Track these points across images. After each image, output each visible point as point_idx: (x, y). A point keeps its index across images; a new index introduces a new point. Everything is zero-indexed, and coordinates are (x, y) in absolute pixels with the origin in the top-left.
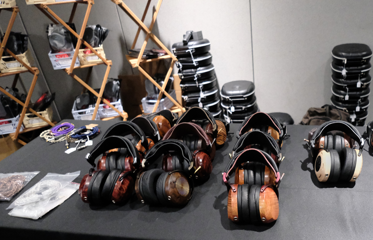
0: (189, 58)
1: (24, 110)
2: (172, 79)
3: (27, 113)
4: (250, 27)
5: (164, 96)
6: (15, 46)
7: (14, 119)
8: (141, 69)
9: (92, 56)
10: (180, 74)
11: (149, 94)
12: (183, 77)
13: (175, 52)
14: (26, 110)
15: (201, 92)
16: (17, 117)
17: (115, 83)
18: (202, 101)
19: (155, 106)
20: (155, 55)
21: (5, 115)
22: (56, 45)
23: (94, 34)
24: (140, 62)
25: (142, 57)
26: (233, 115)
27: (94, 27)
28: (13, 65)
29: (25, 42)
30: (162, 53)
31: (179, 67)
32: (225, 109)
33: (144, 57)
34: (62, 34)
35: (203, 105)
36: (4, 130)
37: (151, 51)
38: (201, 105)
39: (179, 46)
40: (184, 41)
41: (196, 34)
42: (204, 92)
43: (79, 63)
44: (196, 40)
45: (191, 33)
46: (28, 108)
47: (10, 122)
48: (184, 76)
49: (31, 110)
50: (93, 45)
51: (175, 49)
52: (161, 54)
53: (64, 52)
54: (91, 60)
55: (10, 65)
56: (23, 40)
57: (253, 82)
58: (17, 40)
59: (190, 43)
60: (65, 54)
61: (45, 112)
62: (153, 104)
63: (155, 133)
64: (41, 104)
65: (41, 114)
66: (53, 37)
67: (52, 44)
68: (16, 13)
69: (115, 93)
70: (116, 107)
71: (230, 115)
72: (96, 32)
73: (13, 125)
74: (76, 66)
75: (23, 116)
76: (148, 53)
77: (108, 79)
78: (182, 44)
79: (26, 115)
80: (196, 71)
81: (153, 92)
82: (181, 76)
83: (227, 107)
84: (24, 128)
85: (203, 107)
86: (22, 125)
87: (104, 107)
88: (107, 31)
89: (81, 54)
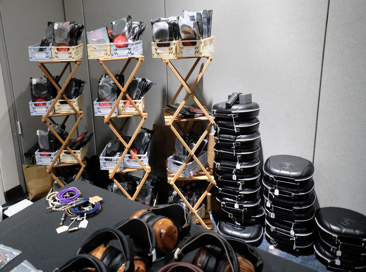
0: (230, 123)
1: (62, 147)
2: (206, 141)
3: (64, 150)
4: (318, 95)
5: (192, 159)
6: (73, 91)
7: (54, 153)
8: (173, 128)
9: (131, 107)
10: (217, 138)
11: (177, 153)
12: (219, 142)
13: (215, 113)
14: (64, 147)
15: (238, 162)
16: (57, 152)
17: (146, 134)
18: (236, 174)
19: (181, 168)
20: (192, 115)
21: (48, 148)
22: (103, 94)
23: (138, 86)
24: (174, 121)
25: (178, 115)
26: (276, 199)
27: (140, 80)
28: (65, 108)
29: (81, 88)
30: (199, 113)
31: (216, 129)
32: (267, 189)
33: (180, 116)
34: (110, 85)
35: (237, 178)
36: (44, 161)
37: (189, 111)
38: (234, 177)
39: (221, 108)
40: (227, 104)
41: (244, 98)
42: (241, 164)
43: (117, 113)
44: (242, 104)
45: (238, 95)
46: (66, 146)
47: (50, 155)
48: (221, 141)
49: (68, 148)
50: (134, 97)
51: (215, 111)
52: (199, 115)
53: (108, 101)
54: (129, 111)
55: (63, 107)
56: (80, 86)
57: (312, 161)
58: (76, 86)
59: (234, 107)
60: (108, 103)
61: (79, 151)
62: (179, 165)
63: (150, 250)
64: (78, 143)
65: (75, 153)
66: (102, 87)
67: (100, 93)
68: (78, 66)
69: (144, 144)
70: (141, 159)
71: (271, 198)
72: (140, 85)
73: (52, 158)
74: (114, 115)
75: (61, 152)
76: (184, 112)
77: (141, 129)
78: (225, 107)
79: (64, 151)
80: (236, 139)
81: (182, 153)
82: (217, 140)
83: (269, 188)
84: (59, 162)
85: (237, 180)
86: (58, 160)
87: (130, 157)
88: (151, 84)
89: (121, 105)
